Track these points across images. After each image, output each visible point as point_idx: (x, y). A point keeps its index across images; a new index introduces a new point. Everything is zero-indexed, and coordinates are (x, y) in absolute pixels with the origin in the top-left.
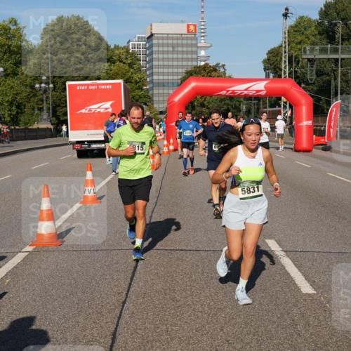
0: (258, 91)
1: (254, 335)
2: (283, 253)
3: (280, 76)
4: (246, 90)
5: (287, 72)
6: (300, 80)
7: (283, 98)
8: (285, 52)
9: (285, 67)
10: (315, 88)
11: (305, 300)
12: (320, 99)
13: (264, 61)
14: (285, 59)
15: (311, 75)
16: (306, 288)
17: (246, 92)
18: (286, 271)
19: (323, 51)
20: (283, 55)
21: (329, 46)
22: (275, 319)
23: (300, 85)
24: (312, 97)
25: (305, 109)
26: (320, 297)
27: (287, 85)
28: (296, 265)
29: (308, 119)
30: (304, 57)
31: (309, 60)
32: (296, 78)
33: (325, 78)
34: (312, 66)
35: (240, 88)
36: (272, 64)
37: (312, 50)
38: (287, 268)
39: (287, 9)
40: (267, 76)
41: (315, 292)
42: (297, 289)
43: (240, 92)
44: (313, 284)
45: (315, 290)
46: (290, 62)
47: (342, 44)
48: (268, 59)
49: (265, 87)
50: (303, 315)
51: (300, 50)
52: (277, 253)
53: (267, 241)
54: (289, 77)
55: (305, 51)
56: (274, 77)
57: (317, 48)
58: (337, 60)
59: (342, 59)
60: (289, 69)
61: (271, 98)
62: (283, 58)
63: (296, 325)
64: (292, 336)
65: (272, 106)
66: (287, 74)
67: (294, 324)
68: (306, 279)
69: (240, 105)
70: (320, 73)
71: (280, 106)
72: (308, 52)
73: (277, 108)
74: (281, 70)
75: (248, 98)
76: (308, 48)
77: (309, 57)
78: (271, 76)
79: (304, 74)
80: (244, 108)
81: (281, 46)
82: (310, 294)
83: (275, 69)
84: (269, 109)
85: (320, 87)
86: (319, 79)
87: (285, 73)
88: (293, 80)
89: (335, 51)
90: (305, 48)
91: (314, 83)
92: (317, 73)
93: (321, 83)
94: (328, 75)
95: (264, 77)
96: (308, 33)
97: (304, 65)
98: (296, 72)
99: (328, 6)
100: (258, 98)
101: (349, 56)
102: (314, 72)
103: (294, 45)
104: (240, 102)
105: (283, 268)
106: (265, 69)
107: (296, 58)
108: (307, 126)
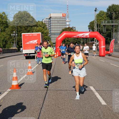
0: (86, 36)
2: (95, 91)
3: (94, 31)
4: (83, 35)
6: (101, 32)
7: (95, 38)
8: (96, 23)
9: (96, 28)
10: (106, 35)
11: (103, 107)
12: (108, 39)
13: (89, 26)
14: (96, 25)
15: (104, 31)
16: (103, 103)
17: (82, 36)
18: (97, 97)
19: (108, 22)
21: (110, 21)
22: (93, 114)
23: (101, 34)
24: (105, 38)
25: (102, 42)
26: (108, 106)
27: (96, 34)
28: (100, 95)
29: (103, 45)
30: (102, 24)
31: (104, 25)
32: (99, 31)
33: (109, 31)
34: (105, 27)
35: (80, 35)
36: (91, 27)
37: (105, 22)
38: (97, 96)
39: (96, 8)
40: (90, 31)
41: (106, 104)
42: (100, 103)
43: (80, 36)
44: (106, 101)
45: (107, 103)
46: (97, 26)
47: (115, 20)
48: (90, 25)
49: (89, 35)
50: (102, 112)
51: (101, 22)
52: (93, 91)
53: (90, 87)
54: (97, 31)
55: (102, 23)
56: (92, 31)
57: (106, 21)
58: (113, 25)
59: (115, 25)
60: (97, 28)
61: (91, 38)
62: (95, 25)
63: (100, 116)
65: (91, 41)
67: (99, 115)
68: (103, 100)
71: (94, 41)
72: (103, 23)
73: (93, 42)
74: (94, 29)
75: (83, 38)
76: (103, 21)
77: (104, 24)
78: (91, 31)
79: (102, 30)
80: (82, 42)
81: (94, 21)
82: (105, 105)
83: (92, 28)
84: (90, 42)
85: (108, 34)
86: (107, 32)
87: (96, 30)
88: (98, 32)
89: (113, 22)
91: (105, 33)
92: (106, 30)
94: (110, 30)
95: (89, 31)
96: (103, 16)
97: (102, 27)
98: (99, 29)
99: (110, 7)
100: (86, 38)
101: (117, 24)
102: (105, 30)
103: (99, 20)
104: (80, 40)
105: (96, 96)
106: (89, 29)
107: (99, 25)
108: (103, 48)
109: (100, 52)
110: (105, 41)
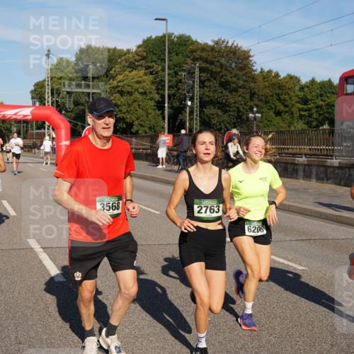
0: (25, 116)
1: (12, 320)
2: (41, 250)
3: (44, 105)
4: (15, 114)
5: (50, 101)
6: (60, 108)
7: (47, 123)
8: (48, 85)
9: (48, 97)
10: (73, 115)
12: (77, 124)
13: (32, 92)
14: (48, 90)
15: (69, 104)
16: (59, 277)
17: (15, 117)
18: (43, 264)
19: (79, 86)
20: (47, 87)
21: (83, 82)
22: (31, 305)
23: (61, 113)
24: (70, 122)
25: (64, 132)
26: (69, 283)
27: (49, 111)
28: (51, 259)
29: (66, 140)
30: (63, 90)
31: (68, 93)
32: (58, 106)
33: (81, 107)
34: (70, 97)
35: (9, 113)
36: (38, 94)
37: (70, 85)
38: (44, 262)
39: (49, 51)
40: (34, 104)
41: (65, 280)
43: (9, 116)
45: (66, 278)
46: (52, 94)
47: (93, 81)
48: (35, 90)
49: (31, 113)
51: (60, 84)
52: (36, 250)
53: (29, 240)
54: (52, 105)
55: (64, 85)
56: (40, 105)
57: (74, 83)
58: (89, 93)
59: (93, 93)
60: (52, 99)
61: (37, 122)
62: (47, 90)
63: (48, 308)
64: (44, 317)
65: (38, 128)
66: (50, 103)
69: (11, 127)
70: (76, 103)
71: (44, 129)
72: (67, 86)
73: (42, 131)
74: (45, 99)
75: (18, 122)
76: (67, 83)
77: (68, 90)
78: (37, 104)
79: (64, 104)
80: (14, 129)
81: (45, 80)
82: (61, 282)
83: (40, 98)
84: (35, 131)
85: (77, 114)
86: (76, 108)
87: (48, 102)
88: (55, 108)
89: (88, 86)
90: (64, 83)
91: (72, 111)
92: (74, 103)
93: (78, 111)
94: (83, 105)
95: (31, 104)
96: (66, 71)
97: (64, 96)
98: (57, 101)
99: (82, 51)
100: (26, 122)
101: (99, 91)
102: (72, 103)
103: (56, 80)
104: (11, 125)
105: (41, 262)
106: (33, 98)
107: (57, 90)
108: (66, 145)
109: (57, 156)
110: (71, 128)
